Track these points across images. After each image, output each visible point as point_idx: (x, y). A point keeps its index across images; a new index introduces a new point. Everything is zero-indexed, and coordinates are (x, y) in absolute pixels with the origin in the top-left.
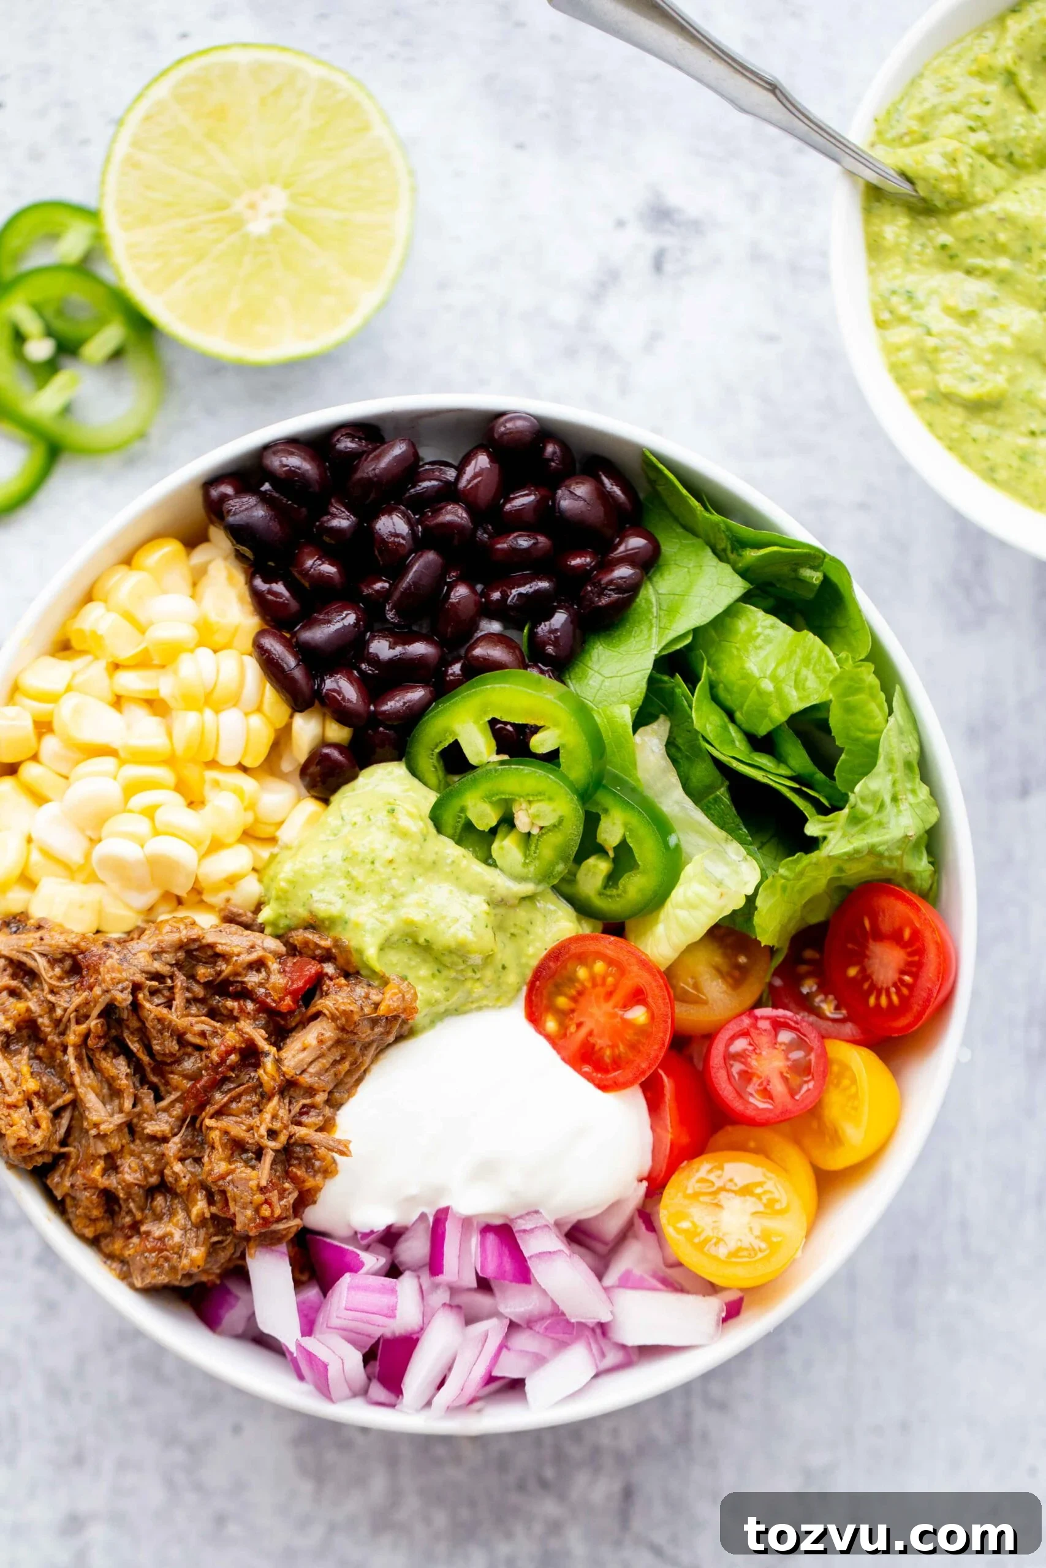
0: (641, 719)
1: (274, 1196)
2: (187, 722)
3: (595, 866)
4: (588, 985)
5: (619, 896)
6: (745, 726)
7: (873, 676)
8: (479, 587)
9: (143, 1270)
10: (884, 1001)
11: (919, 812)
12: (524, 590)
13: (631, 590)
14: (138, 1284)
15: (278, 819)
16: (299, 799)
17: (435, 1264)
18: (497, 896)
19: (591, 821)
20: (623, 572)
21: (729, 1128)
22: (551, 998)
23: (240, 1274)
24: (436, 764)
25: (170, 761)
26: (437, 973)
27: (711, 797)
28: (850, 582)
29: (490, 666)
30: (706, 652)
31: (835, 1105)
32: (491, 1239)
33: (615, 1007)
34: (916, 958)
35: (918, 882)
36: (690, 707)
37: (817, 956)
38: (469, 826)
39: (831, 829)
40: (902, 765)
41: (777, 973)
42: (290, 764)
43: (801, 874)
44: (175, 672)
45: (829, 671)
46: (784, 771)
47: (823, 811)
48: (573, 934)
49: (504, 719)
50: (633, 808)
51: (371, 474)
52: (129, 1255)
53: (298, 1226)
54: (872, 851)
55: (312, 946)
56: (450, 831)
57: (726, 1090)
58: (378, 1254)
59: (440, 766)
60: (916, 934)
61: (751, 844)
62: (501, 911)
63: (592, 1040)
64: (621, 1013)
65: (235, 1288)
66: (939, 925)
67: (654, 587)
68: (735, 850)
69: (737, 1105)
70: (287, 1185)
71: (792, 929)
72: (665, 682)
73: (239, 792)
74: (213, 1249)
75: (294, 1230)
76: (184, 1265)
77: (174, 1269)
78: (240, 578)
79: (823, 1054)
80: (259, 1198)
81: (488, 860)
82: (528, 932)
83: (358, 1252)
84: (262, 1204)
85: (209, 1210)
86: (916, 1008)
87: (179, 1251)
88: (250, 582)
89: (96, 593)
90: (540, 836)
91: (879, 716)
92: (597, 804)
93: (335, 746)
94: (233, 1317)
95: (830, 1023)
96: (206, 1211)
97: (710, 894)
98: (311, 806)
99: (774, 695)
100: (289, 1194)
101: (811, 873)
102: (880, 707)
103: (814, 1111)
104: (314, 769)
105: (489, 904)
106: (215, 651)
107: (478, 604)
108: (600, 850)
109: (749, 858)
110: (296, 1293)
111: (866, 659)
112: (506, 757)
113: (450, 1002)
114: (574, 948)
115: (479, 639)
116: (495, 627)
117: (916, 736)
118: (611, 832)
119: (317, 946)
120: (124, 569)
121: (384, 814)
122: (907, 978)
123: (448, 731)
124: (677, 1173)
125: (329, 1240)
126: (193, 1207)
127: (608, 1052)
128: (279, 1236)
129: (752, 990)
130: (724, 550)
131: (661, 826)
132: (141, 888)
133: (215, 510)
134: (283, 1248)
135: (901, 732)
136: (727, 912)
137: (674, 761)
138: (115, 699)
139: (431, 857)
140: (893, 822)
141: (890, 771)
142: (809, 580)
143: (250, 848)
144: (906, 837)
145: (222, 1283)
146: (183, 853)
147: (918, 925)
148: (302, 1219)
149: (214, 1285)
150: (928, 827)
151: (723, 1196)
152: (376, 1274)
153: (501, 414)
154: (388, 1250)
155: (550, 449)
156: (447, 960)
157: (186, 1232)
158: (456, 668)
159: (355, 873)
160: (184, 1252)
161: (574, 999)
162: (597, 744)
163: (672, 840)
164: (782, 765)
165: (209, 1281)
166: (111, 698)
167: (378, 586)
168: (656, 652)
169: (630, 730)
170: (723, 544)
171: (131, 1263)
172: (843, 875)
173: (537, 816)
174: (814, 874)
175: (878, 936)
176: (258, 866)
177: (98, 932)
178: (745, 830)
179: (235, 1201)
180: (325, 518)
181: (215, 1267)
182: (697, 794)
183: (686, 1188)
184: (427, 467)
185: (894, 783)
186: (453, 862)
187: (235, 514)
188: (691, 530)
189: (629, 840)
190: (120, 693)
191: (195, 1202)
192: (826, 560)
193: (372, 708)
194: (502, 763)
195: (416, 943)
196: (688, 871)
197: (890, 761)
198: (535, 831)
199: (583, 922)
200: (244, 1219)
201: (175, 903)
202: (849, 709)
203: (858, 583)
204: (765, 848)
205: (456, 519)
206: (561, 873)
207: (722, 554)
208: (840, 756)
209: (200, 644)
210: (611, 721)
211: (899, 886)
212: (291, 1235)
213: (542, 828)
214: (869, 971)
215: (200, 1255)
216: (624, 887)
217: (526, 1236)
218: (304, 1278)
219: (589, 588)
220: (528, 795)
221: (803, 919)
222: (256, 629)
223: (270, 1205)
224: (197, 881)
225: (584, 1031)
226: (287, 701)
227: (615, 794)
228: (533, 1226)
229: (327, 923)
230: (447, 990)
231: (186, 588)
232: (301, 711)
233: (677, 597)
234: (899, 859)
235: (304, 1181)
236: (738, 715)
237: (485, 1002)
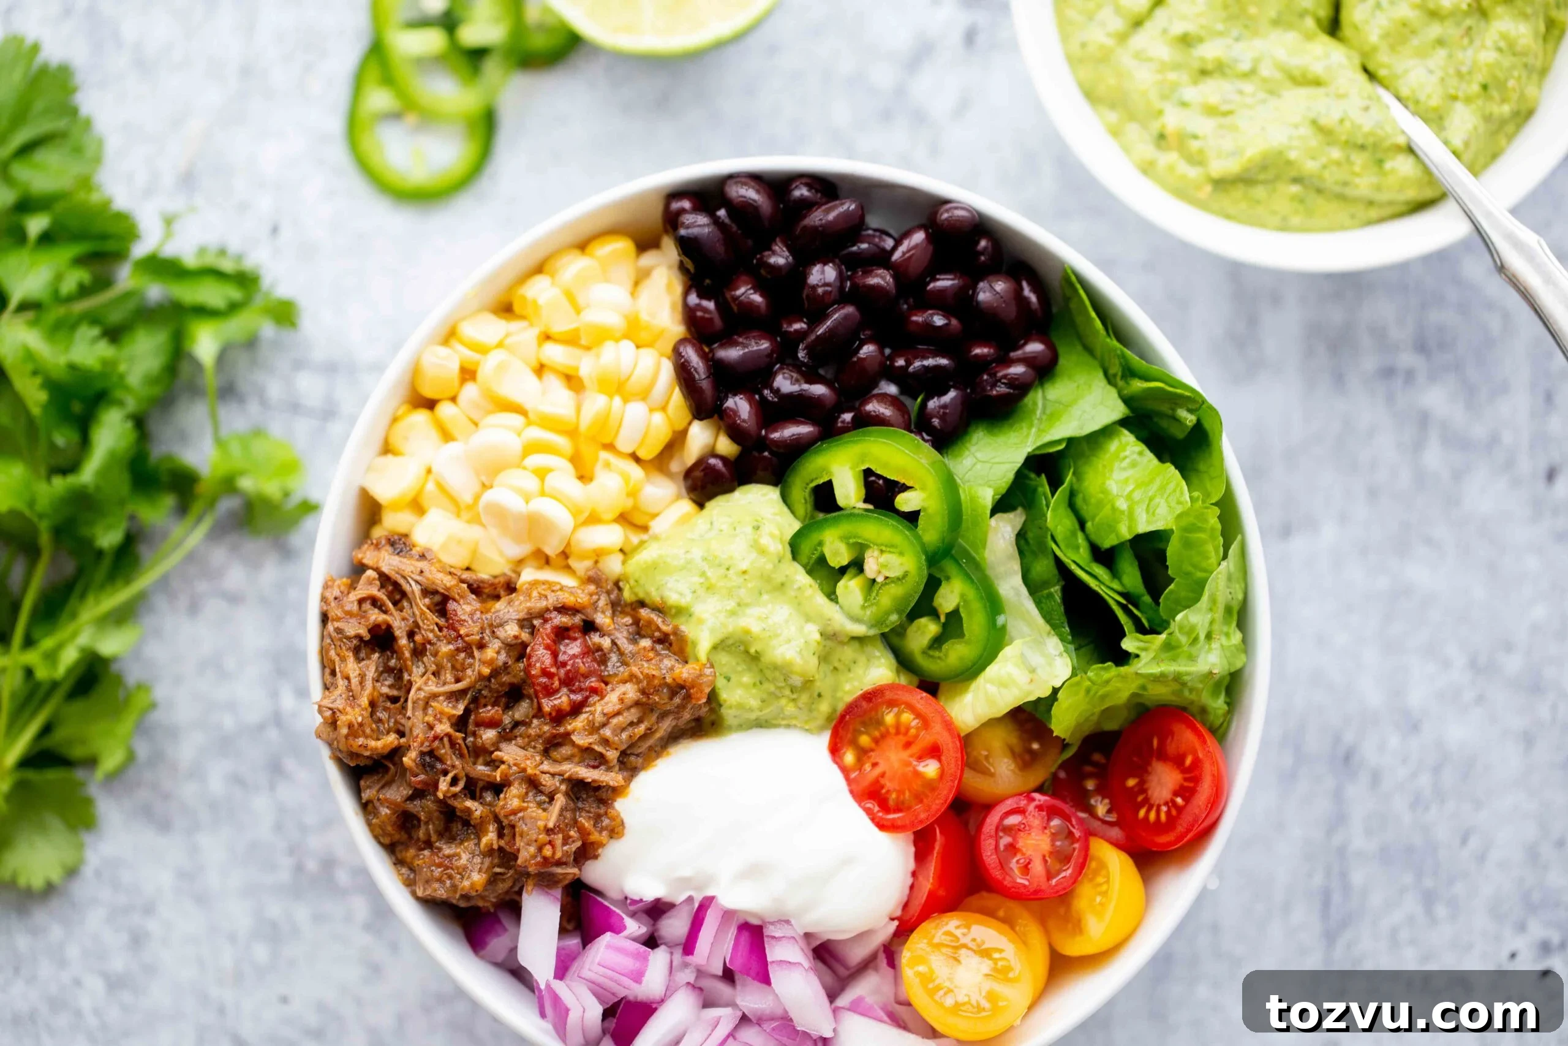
0: (1002, 506)
1: (558, 839)
2: (595, 403)
3: (926, 626)
4: (892, 731)
5: (939, 658)
6: (1093, 537)
7: (1216, 519)
8: (887, 351)
9: (427, 882)
10: (1152, 816)
11: (1228, 654)
12: (926, 363)
13: (1021, 388)
14: (420, 893)
15: (656, 511)
16: (679, 497)
17: (689, 946)
18: (830, 630)
19: (932, 585)
20: (1018, 370)
21: (985, 894)
22: (857, 733)
23: (514, 909)
24: (808, 498)
25: (572, 432)
26: (758, 683)
27: (1046, 592)
28: (1222, 432)
29: (879, 421)
30: (1075, 463)
31: (1086, 897)
32: (745, 936)
33: (911, 756)
34: (1191, 785)
35: (1211, 717)
36: (1048, 506)
37: (1103, 761)
38: (822, 560)
39: (1145, 649)
40: (1223, 607)
41: (1063, 766)
42: (677, 466)
43: (1108, 682)
44: (598, 356)
45: (1179, 503)
46: (1116, 585)
47: (1142, 630)
48: (890, 682)
49: (879, 472)
50: (972, 581)
51: (817, 223)
52: (418, 865)
53: (575, 874)
54: (1177, 678)
55: (653, 628)
56: (805, 560)
57: (989, 857)
58: (641, 923)
59: (810, 500)
60: (1197, 763)
61: (1070, 643)
62: (829, 643)
63: (882, 781)
64: (915, 763)
65: (506, 921)
66: (1220, 760)
67: (1043, 392)
68: (1054, 646)
69: (997, 874)
70: (572, 833)
71: (1087, 730)
72: (1031, 479)
73: (626, 478)
74: (493, 880)
75: (570, 877)
76: (464, 886)
77: (454, 887)
78: (678, 289)
79: (1086, 849)
80: (543, 837)
81: (832, 596)
82: (849, 670)
83: (624, 916)
84: (545, 845)
85: (498, 842)
86: (1180, 829)
87: (463, 871)
88: (686, 294)
89: (547, 268)
90: (884, 585)
91: (1213, 560)
92: (942, 570)
93: (723, 458)
94: (497, 944)
95: (1099, 823)
96: (495, 842)
97: (1021, 677)
98: (686, 506)
99: (1126, 513)
100: (573, 842)
101: (1116, 684)
102: (1217, 552)
103: (1064, 896)
104: (698, 474)
105: (821, 635)
106: (638, 347)
107: (882, 365)
108: (934, 613)
109: (1065, 655)
110: (560, 938)
111: (1216, 504)
112: (871, 507)
113: (764, 712)
114: (889, 695)
115: (874, 396)
116: (892, 389)
117: (1243, 586)
118: (948, 598)
119: (658, 629)
120: (577, 252)
121: (749, 530)
122: (1179, 800)
123: (825, 470)
124: (927, 922)
125: (600, 899)
126: (484, 836)
127: (894, 796)
128: (556, 879)
129: (1039, 775)
130: (1115, 375)
131: (994, 604)
132: (518, 539)
133: (671, 221)
134: (558, 893)
135: (1229, 578)
136: (1032, 698)
137: (1021, 552)
138: (538, 366)
139: (779, 578)
140: (1202, 656)
141: (1211, 610)
142: (1182, 420)
143: (624, 530)
144: (1211, 673)
145: (495, 911)
146: (561, 517)
147: (1200, 755)
148: (580, 870)
149: (488, 913)
150: (1232, 670)
151: (963, 951)
152: (635, 940)
153: (947, 201)
154: (652, 922)
155: (983, 243)
156: (768, 673)
157: (473, 857)
158: (848, 417)
159: (709, 574)
160: (467, 875)
161: (876, 741)
162: (956, 515)
163: (1000, 620)
164: (1116, 581)
165: (484, 906)
166: (535, 364)
167: (797, 326)
168: (1030, 450)
169: (988, 512)
170: (1115, 369)
171: (417, 872)
172: (1145, 693)
173: (885, 566)
174: (1119, 685)
175: (1163, 756)
176: (626, 549)
177: (468, 569)
178: (1067, 629)
179: (521, 836)
180: (766, 253)
181: (491, 896)
182: (1033, 587)
183: (934, 936)
184: (870, 232)
185: (1211, 623)
186: (800, 588)
187: (688, 227)
188: (1089, 350)
189: (961, 610)
190: (545, 361)
191: (486, 832)
192: (1204, 406)
193: (763, 432)
194: (867, 510)
195: (747, 652)
196: (1007, 652)
197: (1213, 601)
198: (880, 579)
199: (901, 675)
200: (526, 854)
201: (543, 561)
202: (1187, 544)
203: (1228, 435)
204: (1083, 650)
205: (882, 283)
206: (893, 623)
207: (1112, 379)
208: (1170, 585)
209: (627, 336)
210: (973, 499)
211: (1193, 716)
212: (567, 882)
213: (887, 578)
214: (1146, 786)
215: (481, 881)
216: (947, 650)
217: (773, 942)
218: (570, 927)
219: (985, 377)
220: (882, 545)
221: (1098, 723)
222: (681, 336)
223: (553, 847)
224: (568, 544)
225: (878, 771)
226: (690, 408)
227: (960, 566)
228: (782, 935)
229: (673, 611)
230: (763, 701)
231: (629, 284)
232: (701, 419)
233: (1061, 406)
234: (1199, 692)
235: (589, 834)
236: (1089, 525)
237: (794, 722)
